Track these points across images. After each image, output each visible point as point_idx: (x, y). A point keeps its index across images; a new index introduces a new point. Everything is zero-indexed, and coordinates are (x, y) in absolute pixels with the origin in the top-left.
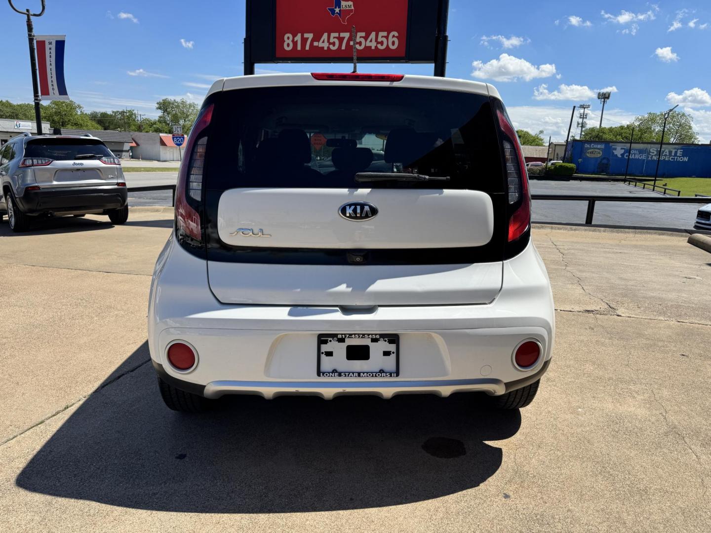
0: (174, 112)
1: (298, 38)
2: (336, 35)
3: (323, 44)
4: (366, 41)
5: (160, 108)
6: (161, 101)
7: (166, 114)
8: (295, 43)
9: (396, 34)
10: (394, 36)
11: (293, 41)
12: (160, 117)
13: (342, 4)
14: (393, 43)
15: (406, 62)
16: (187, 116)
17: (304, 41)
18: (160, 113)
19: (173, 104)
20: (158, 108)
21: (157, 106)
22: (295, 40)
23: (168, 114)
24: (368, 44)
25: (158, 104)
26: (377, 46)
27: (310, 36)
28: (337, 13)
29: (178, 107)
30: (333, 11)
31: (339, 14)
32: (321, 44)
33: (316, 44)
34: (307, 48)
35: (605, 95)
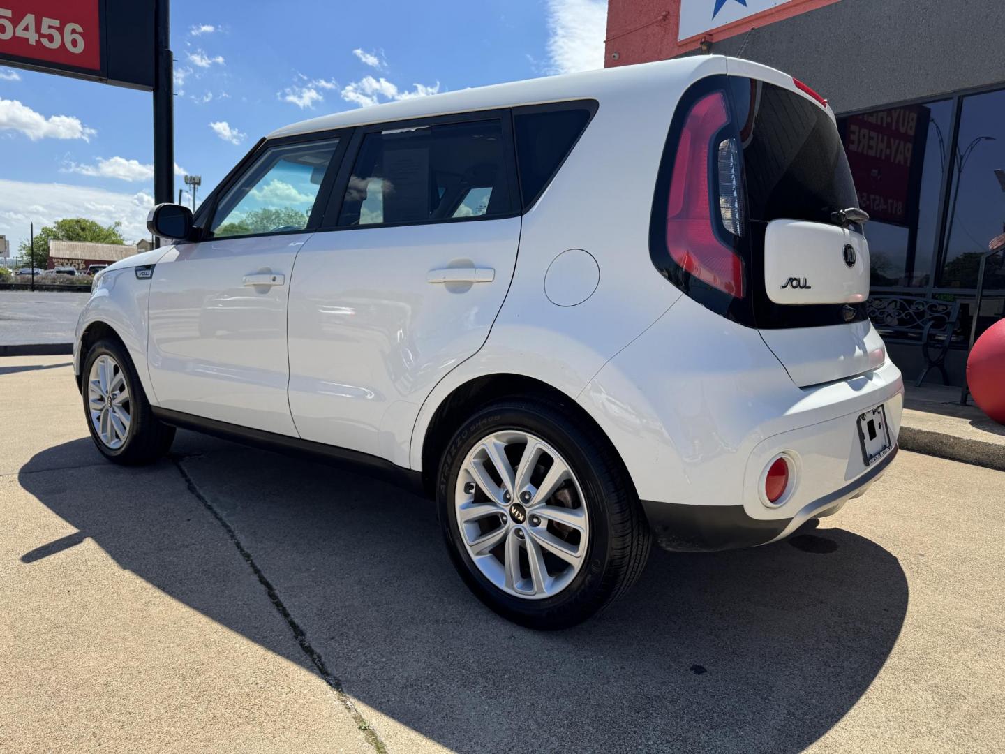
4: (15, 26)
9: (79, 29)
10: (74, 31)
14: (74, 43)
15: (101, 81)
24: (20, 32)
26: (40, 40)
35: (194, 179)
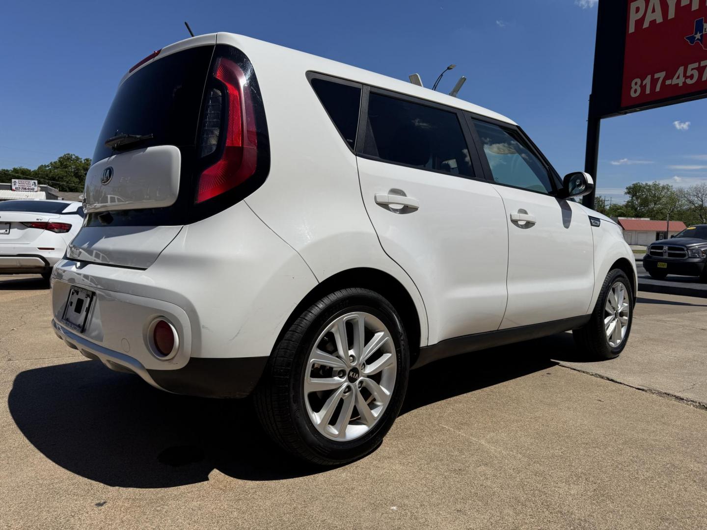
0: (644, 196)
1: (648, 81)
2: (696, 65)
3: (678, 80)
5: (629, 193)
6: (631, 186)
7: (634, 198)
8: (643, 88)
11: (641, 86)
12: (628, 202)
13: (704, 27)
16: (659, 199)
17: (654, 82)
18: (628, 198)
19: (644, 188)
20: (626, 193)
21: (626, 191)
22: (644, 84)
23: (637, 198)
25: (627, 188)
27: (661, 75)
28: (698, 39)
29: (649, 190)
30: (692, 39)
31: (701, 40)
32: (675, 81)
33: (668, 82)
34: (658, 89)
